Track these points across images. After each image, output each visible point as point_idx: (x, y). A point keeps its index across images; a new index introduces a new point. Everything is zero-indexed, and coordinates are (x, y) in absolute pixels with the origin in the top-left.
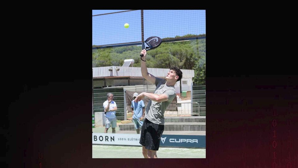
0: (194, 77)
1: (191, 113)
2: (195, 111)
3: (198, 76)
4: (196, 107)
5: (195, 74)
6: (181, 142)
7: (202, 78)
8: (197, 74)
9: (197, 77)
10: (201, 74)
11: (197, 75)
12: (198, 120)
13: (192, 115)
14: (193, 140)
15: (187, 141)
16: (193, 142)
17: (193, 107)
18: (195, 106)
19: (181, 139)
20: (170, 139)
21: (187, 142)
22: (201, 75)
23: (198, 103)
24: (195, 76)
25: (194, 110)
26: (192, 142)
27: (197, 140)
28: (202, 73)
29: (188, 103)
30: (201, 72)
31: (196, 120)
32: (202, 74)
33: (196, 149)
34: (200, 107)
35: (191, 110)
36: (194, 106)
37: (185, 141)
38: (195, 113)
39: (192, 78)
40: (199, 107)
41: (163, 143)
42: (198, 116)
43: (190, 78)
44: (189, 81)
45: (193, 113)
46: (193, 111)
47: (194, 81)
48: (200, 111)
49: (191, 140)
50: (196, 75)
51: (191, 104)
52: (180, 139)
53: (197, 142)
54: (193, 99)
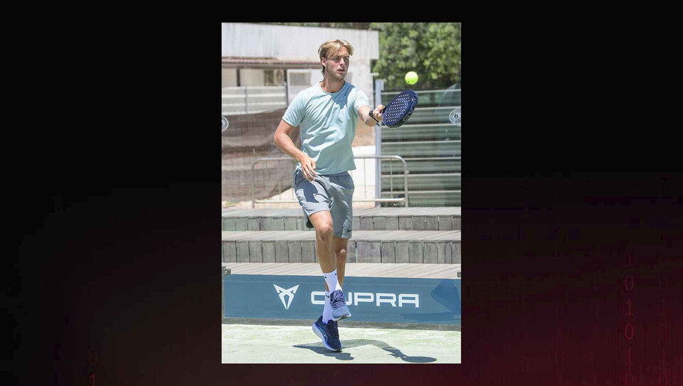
0: (376, 57)
1: (377, 196)
2: (389, 190)
3: (391, 56)
4: (394, 173)
5: (382, 49)
6: (356, 304)
7: (408, 64)
8: (387, 47)
9: (387, 59)
10: (406, 47)
11: (390, 50)
12: (409, 223)
13: (377, 203)
14: (401, 296)
15: (380, 299)
16: (400, 305)
17: (383, 173)
18: (391, 170)
19: (356, 294)
20: (314, 294)
21: (378, 305)
22: (405, 52)
23: (403, 160)
24: (381, 56)
25: (386, 186)
26: (397, 303)
27: (417, 296)
28: (408, 43)
29: (364, 158)
30: (405, 41)
31: (401, 223)
32: (409, 49)
33: (414, 331)
34: (411, 173)
35: (377, 186)
36: (387, 170)
37: (371, 300)
38: (388, 196)
39: (369, 63)
40: (407, 172)
41: (287, 307)
42: (404, 206)
43: (363, 62)
44: (360, 75)
45: (382, 196)
46: (383, 190)
47: (377, 74)
48: (409, 190)
49: (394, 295)
50: (385, 52)
51: (374, 160)
52: (350, 294)
53: (417, 302)
54: (383, 141)
